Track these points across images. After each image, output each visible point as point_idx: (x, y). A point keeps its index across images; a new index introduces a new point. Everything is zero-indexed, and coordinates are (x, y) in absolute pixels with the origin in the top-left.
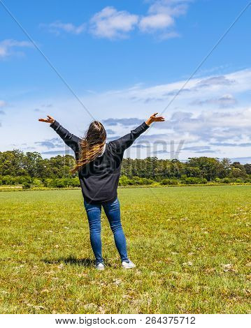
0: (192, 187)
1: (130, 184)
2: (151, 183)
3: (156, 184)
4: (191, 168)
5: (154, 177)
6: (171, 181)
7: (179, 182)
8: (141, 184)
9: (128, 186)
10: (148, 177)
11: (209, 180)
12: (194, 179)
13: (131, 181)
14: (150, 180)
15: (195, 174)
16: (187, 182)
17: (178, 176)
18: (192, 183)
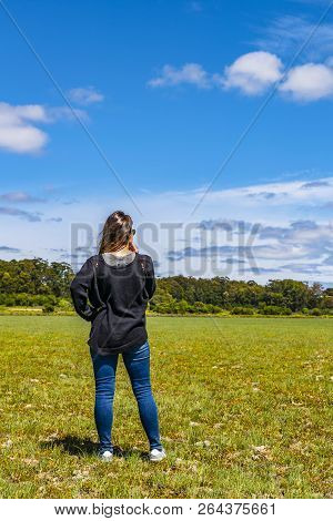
0: (271, 320)
1: (191, 312)
2: (218, 312)
3: (225, 313)
4: (272, 294)
5: (223, 303)
6: (245, 310)
7: (255, 311)
8: (205, 312)
9: (187, 314)
10: (215, 304)
11: (294, 311)
12: (275, 308)
13: (192, 307)
14: (217, 308)
15: (277, 302)
16: (266, 313)
17: (254, 303)
18: (272, 313)
